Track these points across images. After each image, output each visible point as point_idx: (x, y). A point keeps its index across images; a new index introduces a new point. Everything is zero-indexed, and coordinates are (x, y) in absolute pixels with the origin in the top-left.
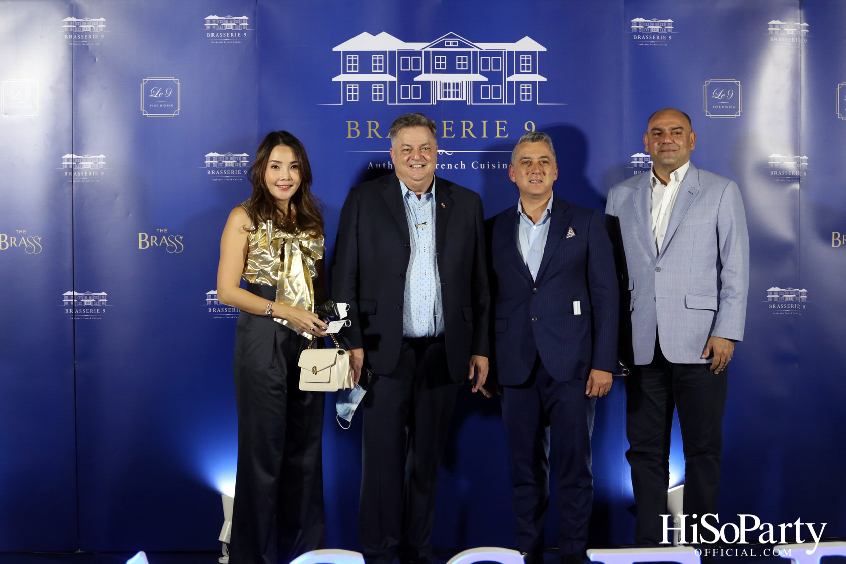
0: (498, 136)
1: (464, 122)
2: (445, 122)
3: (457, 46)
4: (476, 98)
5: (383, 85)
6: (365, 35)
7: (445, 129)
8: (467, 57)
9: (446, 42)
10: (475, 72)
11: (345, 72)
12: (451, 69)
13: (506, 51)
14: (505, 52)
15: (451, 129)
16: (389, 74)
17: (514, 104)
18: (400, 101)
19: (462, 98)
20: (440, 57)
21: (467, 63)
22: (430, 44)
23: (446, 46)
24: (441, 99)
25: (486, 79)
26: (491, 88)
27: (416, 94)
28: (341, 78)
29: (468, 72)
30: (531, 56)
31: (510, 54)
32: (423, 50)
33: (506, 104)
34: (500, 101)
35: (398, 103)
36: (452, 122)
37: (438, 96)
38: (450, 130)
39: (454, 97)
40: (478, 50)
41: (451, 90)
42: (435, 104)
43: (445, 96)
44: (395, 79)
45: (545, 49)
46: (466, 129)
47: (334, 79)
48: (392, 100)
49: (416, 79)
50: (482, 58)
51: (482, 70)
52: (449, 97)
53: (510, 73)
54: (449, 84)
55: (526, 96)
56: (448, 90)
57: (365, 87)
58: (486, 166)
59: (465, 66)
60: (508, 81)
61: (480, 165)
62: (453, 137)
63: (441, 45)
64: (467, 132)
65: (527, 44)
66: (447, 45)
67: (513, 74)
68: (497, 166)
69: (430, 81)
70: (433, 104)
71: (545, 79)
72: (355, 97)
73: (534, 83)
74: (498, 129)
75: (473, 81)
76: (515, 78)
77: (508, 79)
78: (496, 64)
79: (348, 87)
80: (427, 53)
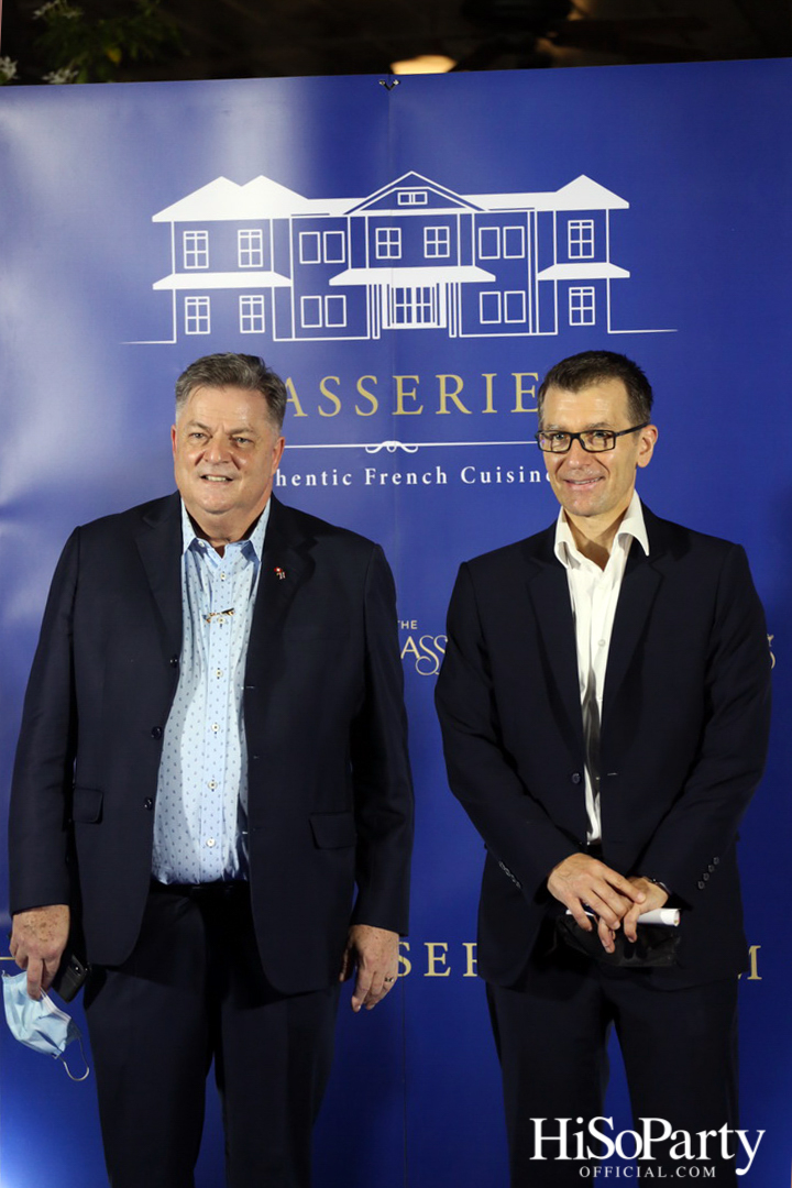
0: (519, 408)
1: (442, 378)
2: (399, 379)
3: (426, 202)
4: (470, 323)
5: (262, 297)
6: (221, 184)
7: (400, 394)
8: (447, 228)
9: (399, 194)
10: (466, 262)
11: (180, 270)
12: (412, 258)
13: (536, 211)
14: (532, 214)
15: (413, 394)
16: (275, 271)
17: (556, 333)
18: (301, 331)
19: (439, 324)
20: (388, 230)
21: (448, 242)
22: (363, 200)
23: (400, 203)
24: (391, 327)
25: (491, 278)
26: (502, 298)
27: (335, 315)
28: (172, 282)
29: (451, 262)
30: (592, 221)
31: (545, 217)
32: (349, 216)
33: (538, 333)
34: (524, 328)
35: (296, 337)
36: (416, 378)
37: (383, 320)
38: (411, 397)
39: (419, 321)
40: (473, 212)
41: (414, 305)
42: (378, 337)
43: (400, 320)
44: (289, 283)
45: (624, 205)
46: (447, 392)
47: (157, 286)
48: (284, 330)
49: (335, 281)
50: (480, 229)
51: (481, 258)
52: (409, 321)
53: (545, 263)
54: (409, 290)
55: (582, 315)
56: (405, 305)
57: (224, 301)
58: (494, 477)
59: (442, 249)
60: (540, 282)
61: (480, 476)
62: (419, 412)
63: (390, 202)
64: (449, 400)
65: (586, 194)
66: (402, 201)
67: (553, 264)
68: (517, 476)
69: (365, 286)
70: (374, 337)
71: (625, 274)
72: (203, 323)
73: (599, 284)
74: (519, 392)
75: (462, 284)
76: (557, 272)
77: (541, 276)
78: (514, 243)
79: (187, 304)
80: (358, 222)
